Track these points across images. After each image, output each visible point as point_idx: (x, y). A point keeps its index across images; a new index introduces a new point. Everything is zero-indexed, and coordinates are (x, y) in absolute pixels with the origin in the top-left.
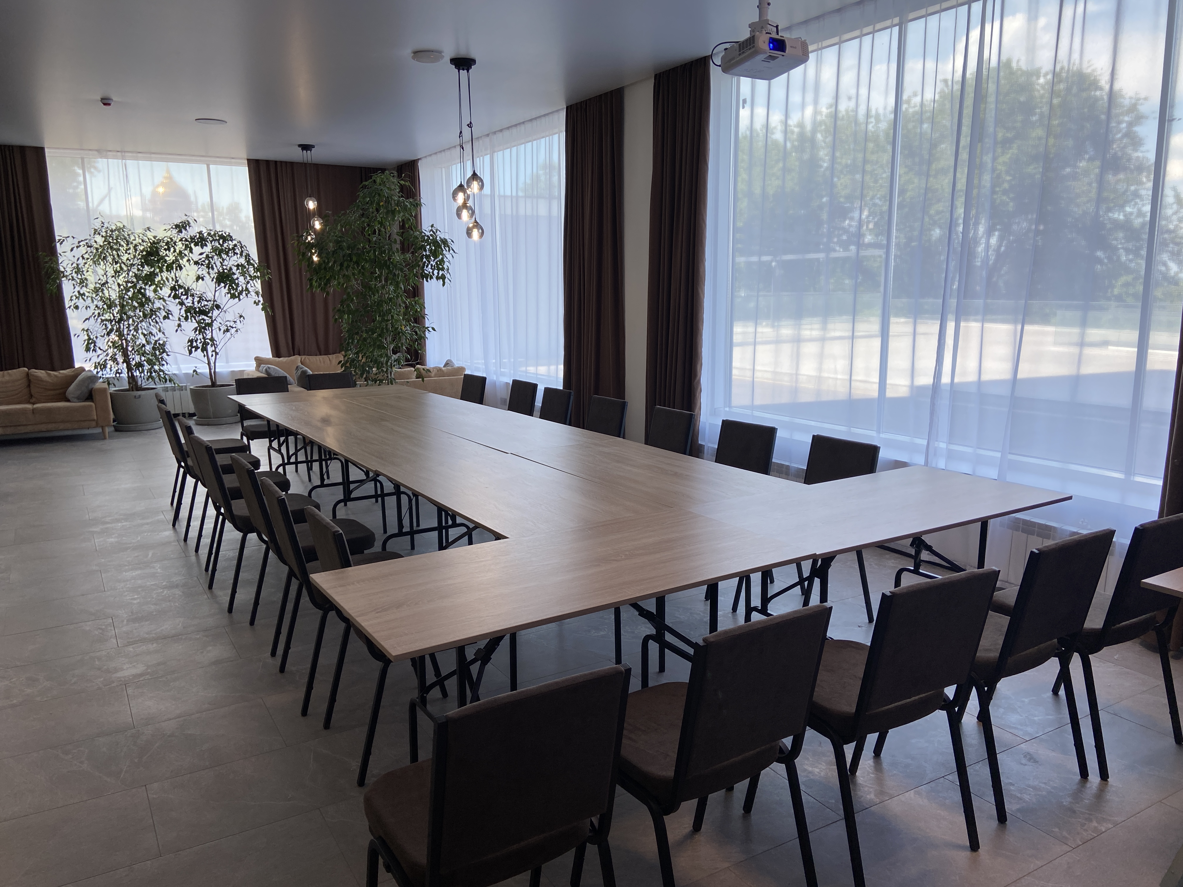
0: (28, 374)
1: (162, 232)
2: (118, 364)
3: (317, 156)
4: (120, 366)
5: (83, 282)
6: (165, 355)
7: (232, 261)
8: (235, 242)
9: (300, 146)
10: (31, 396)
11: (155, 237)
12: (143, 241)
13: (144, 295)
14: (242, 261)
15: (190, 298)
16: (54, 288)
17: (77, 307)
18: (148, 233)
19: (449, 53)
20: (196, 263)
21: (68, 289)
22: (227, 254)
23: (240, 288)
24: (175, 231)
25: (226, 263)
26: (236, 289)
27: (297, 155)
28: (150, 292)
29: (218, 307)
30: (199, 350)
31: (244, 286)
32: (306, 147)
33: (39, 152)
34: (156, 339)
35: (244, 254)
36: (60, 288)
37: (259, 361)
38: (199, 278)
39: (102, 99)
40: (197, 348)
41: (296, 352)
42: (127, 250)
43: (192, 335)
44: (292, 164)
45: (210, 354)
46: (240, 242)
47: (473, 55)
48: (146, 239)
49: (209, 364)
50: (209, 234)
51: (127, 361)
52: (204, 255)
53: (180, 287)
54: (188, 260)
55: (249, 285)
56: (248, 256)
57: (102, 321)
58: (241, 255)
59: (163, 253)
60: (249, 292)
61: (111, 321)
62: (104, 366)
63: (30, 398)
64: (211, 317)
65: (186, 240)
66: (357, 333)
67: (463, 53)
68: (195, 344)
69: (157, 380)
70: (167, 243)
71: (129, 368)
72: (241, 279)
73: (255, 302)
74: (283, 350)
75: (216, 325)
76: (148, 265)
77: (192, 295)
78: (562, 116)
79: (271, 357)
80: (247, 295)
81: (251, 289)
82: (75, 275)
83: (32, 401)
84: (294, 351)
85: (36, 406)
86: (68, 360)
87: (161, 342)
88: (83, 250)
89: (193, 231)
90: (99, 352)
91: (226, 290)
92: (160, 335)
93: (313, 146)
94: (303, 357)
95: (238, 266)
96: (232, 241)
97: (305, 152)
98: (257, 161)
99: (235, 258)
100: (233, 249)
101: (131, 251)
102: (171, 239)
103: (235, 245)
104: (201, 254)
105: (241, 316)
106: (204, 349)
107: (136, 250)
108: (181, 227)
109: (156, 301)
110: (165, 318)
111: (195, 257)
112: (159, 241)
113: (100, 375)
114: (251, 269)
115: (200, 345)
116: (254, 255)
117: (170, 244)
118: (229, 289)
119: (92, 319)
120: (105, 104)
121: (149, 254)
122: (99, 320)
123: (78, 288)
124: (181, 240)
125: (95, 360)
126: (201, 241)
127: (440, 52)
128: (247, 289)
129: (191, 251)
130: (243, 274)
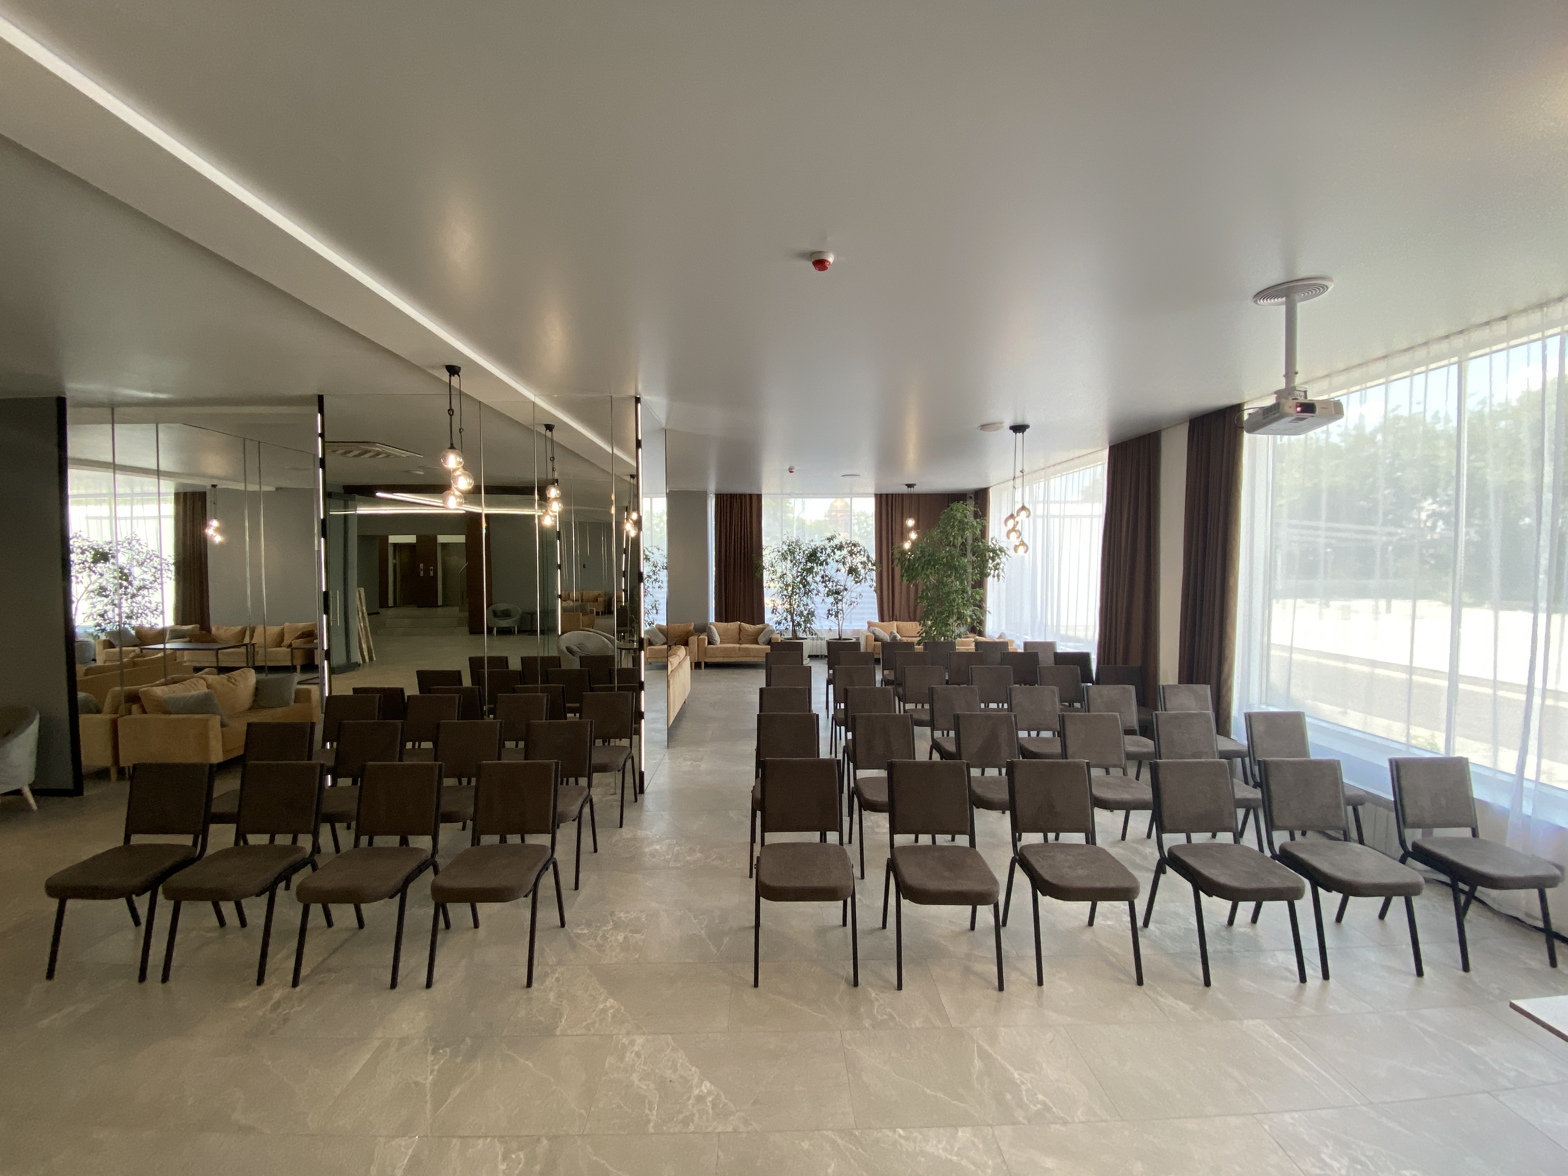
0: (740, 625)
1: (818, 543)
2: (787, 622)
3: (916, 490)
4: (789, 623)
5: (774, 572)
6: (814, 618)
7: (858, 560)
8: (861, 547)
9: (906, 485)
10: (740, 639)
11: (815, 545)
12: (808, 548)
13: (806, 580)
14: (865, 559)
15: (831, 583)
16: (759, 576)
17: (769, 587)
18: (812, 543)
19: (1009, 422)
20: (837, 561)
21: (766, 575)
22: (856, 555)
23: (861, 577)
24: (827, 541)
25: (855, 560)
26: (859, 578)
27: (905, 490)
28: (809, 579)
29: (846, 589)
30: (833, 616)
31: (864, 576)
32: (910, 486)
33: (759, 497)
34: (810, 608)
35: (866, 555)
36: (762, 575)
37: (870, 624)
38: (838, 570)
39: (789, 469)
40: (832, 615)
41: (895, 617)
42: (800, 553)
43: (830, 607)
44: (902, 495)
45: (840, 618)
46: (864, 547)
47: (1027, 422)
48: (810, 547)
49: (839, 625)
50: (846, 543)
51: (793, 620)
52: (842, 557)
53: (826, 576)
54: (833, 559)
55: (867, 576)
56: (868, 557)
57: (782, 595)
58: (864, 555)
59: (819, 554)
60: (866, 579)
61: (786, 596)
62: (780, 623)
63: (739, 641)
64: (842, 595)
65: (833, 547)
66: (931, 614)
67: (1019, 421)
68: (831, 612)
69: (808, 633)
70: (822, 549)
71: (793, 625)
72: (863, 571)
73: (870, 586)
74: (886, 617)
75: (844, 600)
76: (810, 562)
77: (833, 582)
78: (1106, 453)
79: (878, 621)
80: (865, 581)
81: (868, 578)
82: (770, 568)
83: (740, 642)
84: (893, 618)
85: (743, 646)
86: (761, 620)
87: (813, 610)
88: (775, 553)
89: (836, 542)
90: (778, 615)
91: (853, 578)
92: (813, 605)
93: (915, 485)
94: (899, 623)
95: (861, 563)
96: (859, 546)
97: (909, 488)
98: (881, 495)
99: (860, 557)
100: (860, 552)
101: (801, 554)
102: (824, 546)
103: (861, 550)
104: (840, 556)
105: (860, 595)
106: (836, 616)
107: (804, 553)
108: (830, 539)
109: (813, 584)
110: (816, 594)
111: (837, 557)
112: (817, 548)
113: (777, 628)
114: (870, 564)
115: (834, 613)
116: (873, 556)
117: (824, 549)
118: (855, 578)
119: (776, 595)
120: (791, 472)
121: (811, 555)
122: (780, 595)
123: (771, 576)
124: (830, 547)
125: (775, 619)
126: (840, 548)
127: (1002, 423)
128: (865, 578)
129: (834, 554)
130: (865, 568)
